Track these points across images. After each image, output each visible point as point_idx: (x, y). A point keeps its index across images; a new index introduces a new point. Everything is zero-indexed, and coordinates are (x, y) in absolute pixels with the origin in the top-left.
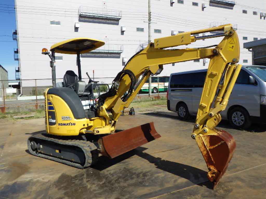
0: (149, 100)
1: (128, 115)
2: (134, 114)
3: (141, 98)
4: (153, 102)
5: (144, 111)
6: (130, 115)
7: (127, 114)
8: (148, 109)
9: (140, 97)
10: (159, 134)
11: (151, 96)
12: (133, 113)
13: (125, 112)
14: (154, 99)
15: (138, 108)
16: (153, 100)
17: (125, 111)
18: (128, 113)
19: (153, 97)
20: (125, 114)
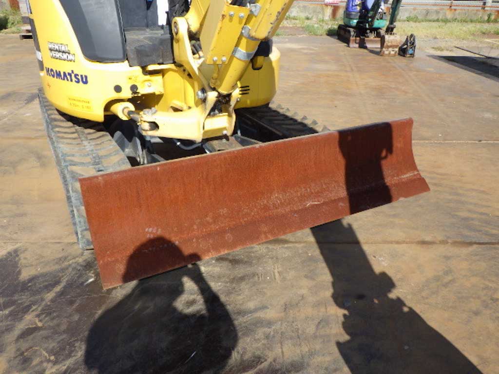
0: (477, 20)
1: (394, 55)
2: (412, 55)
3: (457, 12)
4: (486, 27)
5: (447, 50)
6: (399, 54)
7: (393, 53)
8: (464, 44)
9: (453, 8)
10: (423, 175)
11: (488, 9)
12: (410, 51)
13: (388, 47)
14: (493, 17)
15: (435, 38)
16: (488, 21)
17: (389, 44)
18: (397, 49)
19: (491, 10)
20: (386, 52)
